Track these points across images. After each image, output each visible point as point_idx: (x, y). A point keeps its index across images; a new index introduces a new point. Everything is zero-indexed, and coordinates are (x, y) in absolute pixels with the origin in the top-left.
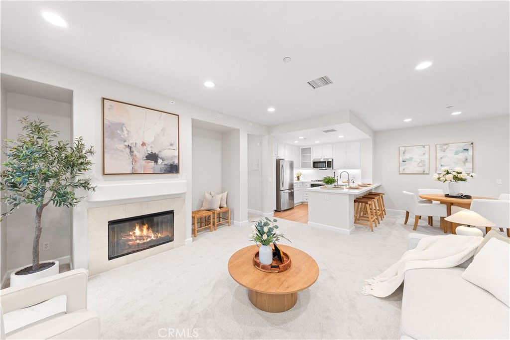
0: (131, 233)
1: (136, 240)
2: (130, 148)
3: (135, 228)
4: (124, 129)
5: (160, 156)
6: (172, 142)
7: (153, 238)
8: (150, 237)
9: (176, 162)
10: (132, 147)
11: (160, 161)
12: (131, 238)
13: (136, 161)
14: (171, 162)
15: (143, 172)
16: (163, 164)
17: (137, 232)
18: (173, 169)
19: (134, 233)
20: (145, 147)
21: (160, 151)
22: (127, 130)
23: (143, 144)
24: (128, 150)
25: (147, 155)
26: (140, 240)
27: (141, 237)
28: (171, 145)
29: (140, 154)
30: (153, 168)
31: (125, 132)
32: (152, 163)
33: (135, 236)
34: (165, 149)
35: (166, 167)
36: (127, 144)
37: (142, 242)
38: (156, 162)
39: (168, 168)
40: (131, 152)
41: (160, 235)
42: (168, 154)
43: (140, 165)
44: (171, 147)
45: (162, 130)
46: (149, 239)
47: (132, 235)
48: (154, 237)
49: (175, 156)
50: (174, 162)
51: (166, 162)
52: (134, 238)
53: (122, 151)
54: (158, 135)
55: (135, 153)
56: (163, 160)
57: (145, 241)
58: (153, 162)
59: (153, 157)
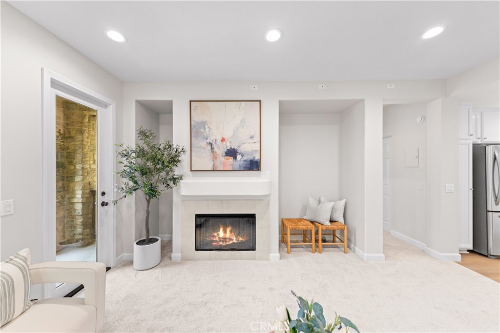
0: (215, 234)
1: (220, 241)
2: (211, 144)
3: (220, 229)
4: (206, 126)
5: (239, 151)
6: (253, 134)
7: (234, 241)
8: (232, 240)
9: (257, 158)
10: (213, 143)
11: (239, 157)
12: (215, 240)
13: (216, 158)
14: (251, 158)
15: (222, 169)
16: (243, 160)
17: (221, 233)
18: (254, 165)
19: (218, 235)
20: (224, 143)
21: (239, 146)
22: (208, 127)
23: (223, 140)
24: (209, 147)
25: (226, 151)
26: (223, 242)
27: (224, 239)
28: (252, 137)
29: (220, 150)
30: (232, 165)
31: (207, 129)
32: (231, 160)
33: (219, 238)
34: (245, 143)
35: (246, 163)
36: (208, 141)
37: (224, 244)
38: (235, 158)
39: (248, 164)
40: (212, 149)
41: (241, 239)
42: (248, 149)
43: (220, 161)
44: (251, 141)
45: (241, 122)
46: (231, 242)
47: (216, 236)
48: (236, 240)
49: (256, 151)
50: (254, 158)
51: (245, 158)
52: (218, 239)
53: (204, 148)
54: (238, 128)
55: (216, 149)
56: (242, 156)
57: (228, 243)
58: (232, 158)
59: (232, 153)
